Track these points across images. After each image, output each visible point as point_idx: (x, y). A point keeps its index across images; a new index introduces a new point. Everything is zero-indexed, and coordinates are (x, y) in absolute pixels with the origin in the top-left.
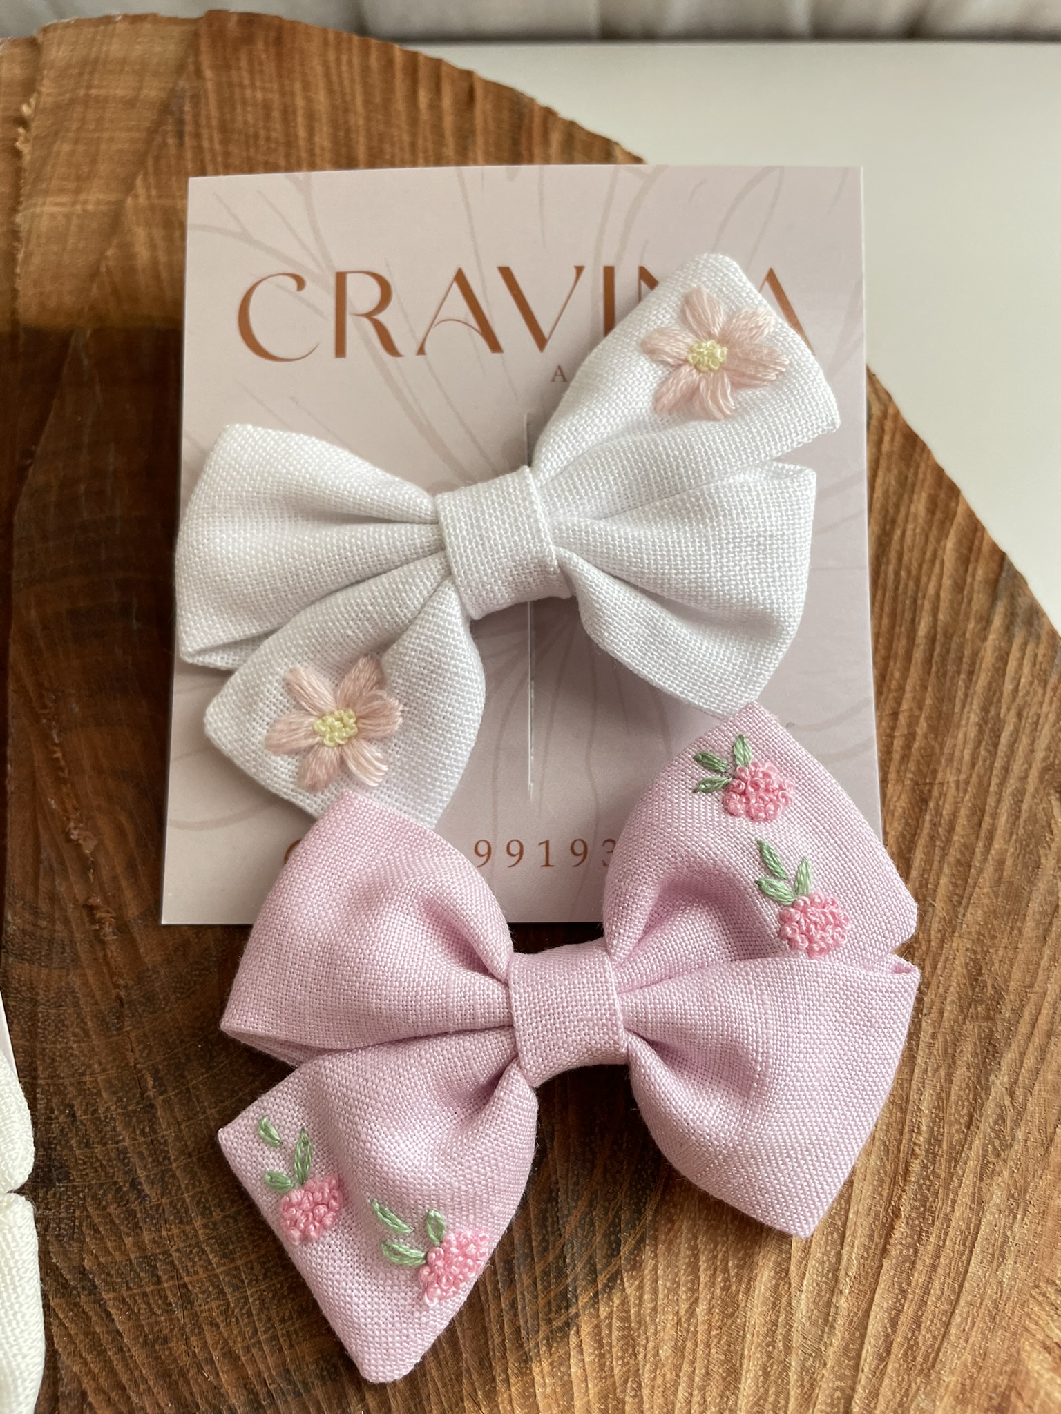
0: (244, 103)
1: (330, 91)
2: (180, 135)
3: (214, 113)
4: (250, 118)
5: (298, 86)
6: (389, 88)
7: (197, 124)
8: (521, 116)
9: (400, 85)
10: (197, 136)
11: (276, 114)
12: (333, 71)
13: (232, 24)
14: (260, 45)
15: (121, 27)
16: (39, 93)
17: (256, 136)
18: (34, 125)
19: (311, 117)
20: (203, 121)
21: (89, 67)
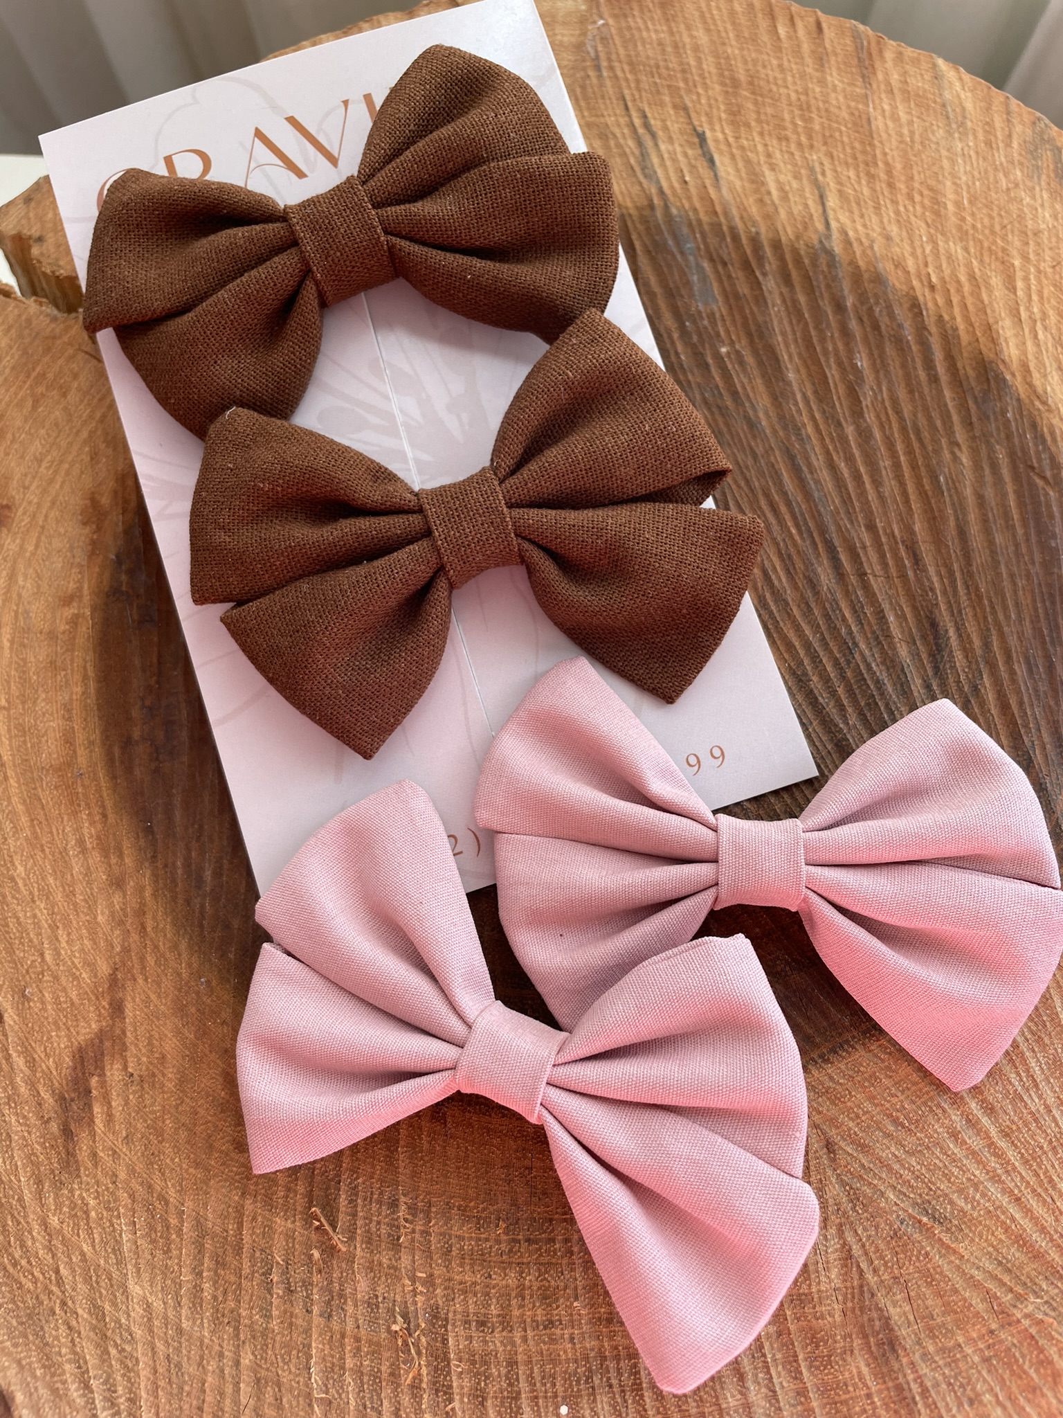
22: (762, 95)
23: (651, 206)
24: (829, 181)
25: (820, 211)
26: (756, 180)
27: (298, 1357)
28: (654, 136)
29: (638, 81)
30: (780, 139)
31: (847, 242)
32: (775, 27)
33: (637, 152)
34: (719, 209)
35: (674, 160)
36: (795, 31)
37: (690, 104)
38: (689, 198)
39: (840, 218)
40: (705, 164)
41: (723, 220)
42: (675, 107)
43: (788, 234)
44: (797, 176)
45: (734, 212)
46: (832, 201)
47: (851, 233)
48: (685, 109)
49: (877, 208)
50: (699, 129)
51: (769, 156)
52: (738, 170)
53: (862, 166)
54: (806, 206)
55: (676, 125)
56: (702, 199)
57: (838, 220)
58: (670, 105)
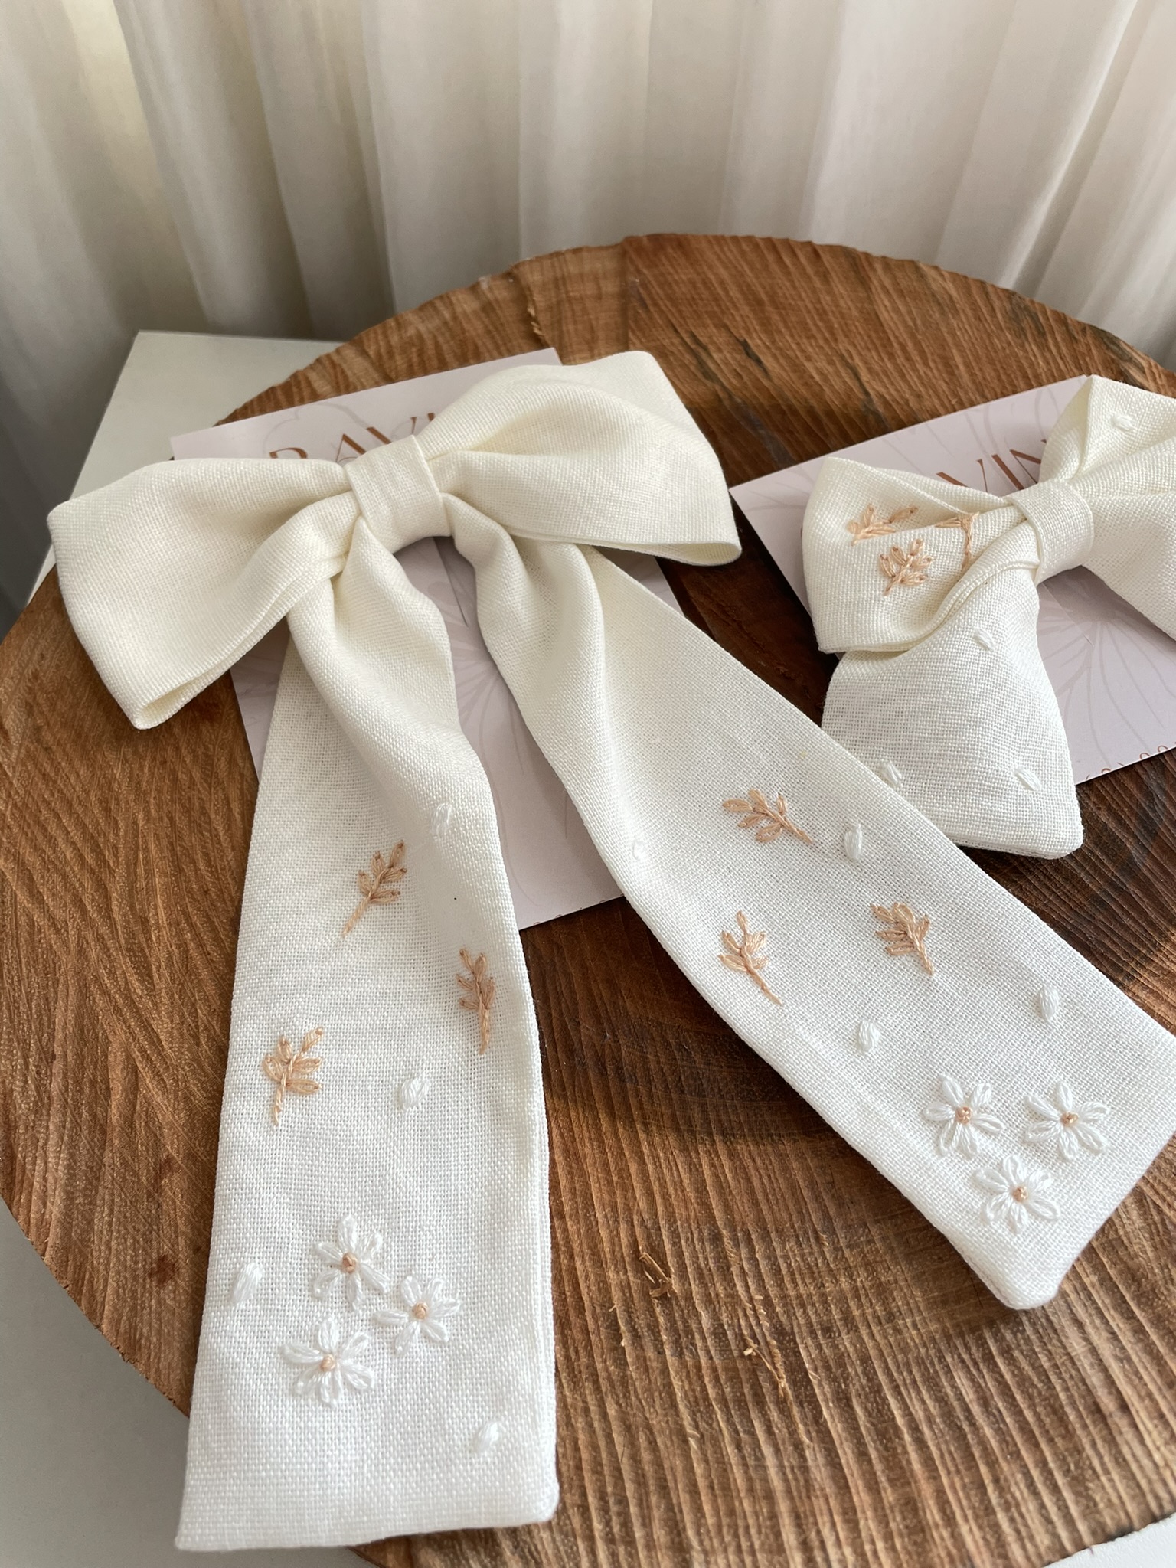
0: (677, 283)
1: (726, 268)
2: (645, 306)
3: (660, 292)
4: (684, 290)
5: (705, 268)
6: (763, 258)
7: (653, 299)
8: (854, 259)
9: (770, 257)
10: (656, 305)
11: (699, 285)
12: (723, 257)
13: (645, 241)
14: (670, 250)
15: (568, 256)
16: (534, 301)
17: (693, 299)
18: (541, 318)
19: (722, 283)
20: (656, 297)
21: (559, 282)
22: (784, 309)
23: (720, 400)
24: (857, 360)
25: (857, 384)
26: (797, 368)
27: (661, 1398)
28: (705, 349)
29: (680, 312)
30: (808, 338)
31: (886, 403)
32: (781, 258)
33: (694, 362)
34: (773, 393)
35: (727, 364)
36: (798, 259)
37: (728, 323)
38: (747, 388)
39: (874, 387)
40: (753, 363)
41: (780, 401)
42: (715, 326)
43: (836, 404)
44: (831, 363)
45: (788, 394)
46: (865, 376)
47: (887, 397)
48: (726, 327)
49: (903, 376)
50: (741, 339)
51: (803, 351)
52: (781, 366)
53: (880, 349)
54: (845, 382)
55: (721, 338)
56: (758, 389)
57: (874, 389)
58: (711, 326)
